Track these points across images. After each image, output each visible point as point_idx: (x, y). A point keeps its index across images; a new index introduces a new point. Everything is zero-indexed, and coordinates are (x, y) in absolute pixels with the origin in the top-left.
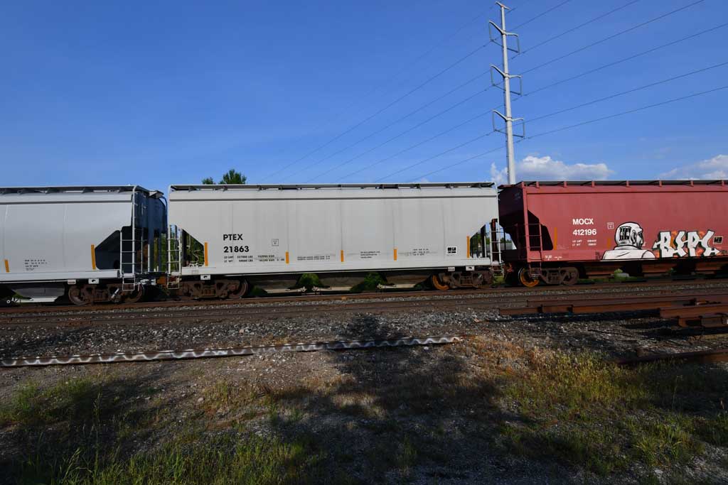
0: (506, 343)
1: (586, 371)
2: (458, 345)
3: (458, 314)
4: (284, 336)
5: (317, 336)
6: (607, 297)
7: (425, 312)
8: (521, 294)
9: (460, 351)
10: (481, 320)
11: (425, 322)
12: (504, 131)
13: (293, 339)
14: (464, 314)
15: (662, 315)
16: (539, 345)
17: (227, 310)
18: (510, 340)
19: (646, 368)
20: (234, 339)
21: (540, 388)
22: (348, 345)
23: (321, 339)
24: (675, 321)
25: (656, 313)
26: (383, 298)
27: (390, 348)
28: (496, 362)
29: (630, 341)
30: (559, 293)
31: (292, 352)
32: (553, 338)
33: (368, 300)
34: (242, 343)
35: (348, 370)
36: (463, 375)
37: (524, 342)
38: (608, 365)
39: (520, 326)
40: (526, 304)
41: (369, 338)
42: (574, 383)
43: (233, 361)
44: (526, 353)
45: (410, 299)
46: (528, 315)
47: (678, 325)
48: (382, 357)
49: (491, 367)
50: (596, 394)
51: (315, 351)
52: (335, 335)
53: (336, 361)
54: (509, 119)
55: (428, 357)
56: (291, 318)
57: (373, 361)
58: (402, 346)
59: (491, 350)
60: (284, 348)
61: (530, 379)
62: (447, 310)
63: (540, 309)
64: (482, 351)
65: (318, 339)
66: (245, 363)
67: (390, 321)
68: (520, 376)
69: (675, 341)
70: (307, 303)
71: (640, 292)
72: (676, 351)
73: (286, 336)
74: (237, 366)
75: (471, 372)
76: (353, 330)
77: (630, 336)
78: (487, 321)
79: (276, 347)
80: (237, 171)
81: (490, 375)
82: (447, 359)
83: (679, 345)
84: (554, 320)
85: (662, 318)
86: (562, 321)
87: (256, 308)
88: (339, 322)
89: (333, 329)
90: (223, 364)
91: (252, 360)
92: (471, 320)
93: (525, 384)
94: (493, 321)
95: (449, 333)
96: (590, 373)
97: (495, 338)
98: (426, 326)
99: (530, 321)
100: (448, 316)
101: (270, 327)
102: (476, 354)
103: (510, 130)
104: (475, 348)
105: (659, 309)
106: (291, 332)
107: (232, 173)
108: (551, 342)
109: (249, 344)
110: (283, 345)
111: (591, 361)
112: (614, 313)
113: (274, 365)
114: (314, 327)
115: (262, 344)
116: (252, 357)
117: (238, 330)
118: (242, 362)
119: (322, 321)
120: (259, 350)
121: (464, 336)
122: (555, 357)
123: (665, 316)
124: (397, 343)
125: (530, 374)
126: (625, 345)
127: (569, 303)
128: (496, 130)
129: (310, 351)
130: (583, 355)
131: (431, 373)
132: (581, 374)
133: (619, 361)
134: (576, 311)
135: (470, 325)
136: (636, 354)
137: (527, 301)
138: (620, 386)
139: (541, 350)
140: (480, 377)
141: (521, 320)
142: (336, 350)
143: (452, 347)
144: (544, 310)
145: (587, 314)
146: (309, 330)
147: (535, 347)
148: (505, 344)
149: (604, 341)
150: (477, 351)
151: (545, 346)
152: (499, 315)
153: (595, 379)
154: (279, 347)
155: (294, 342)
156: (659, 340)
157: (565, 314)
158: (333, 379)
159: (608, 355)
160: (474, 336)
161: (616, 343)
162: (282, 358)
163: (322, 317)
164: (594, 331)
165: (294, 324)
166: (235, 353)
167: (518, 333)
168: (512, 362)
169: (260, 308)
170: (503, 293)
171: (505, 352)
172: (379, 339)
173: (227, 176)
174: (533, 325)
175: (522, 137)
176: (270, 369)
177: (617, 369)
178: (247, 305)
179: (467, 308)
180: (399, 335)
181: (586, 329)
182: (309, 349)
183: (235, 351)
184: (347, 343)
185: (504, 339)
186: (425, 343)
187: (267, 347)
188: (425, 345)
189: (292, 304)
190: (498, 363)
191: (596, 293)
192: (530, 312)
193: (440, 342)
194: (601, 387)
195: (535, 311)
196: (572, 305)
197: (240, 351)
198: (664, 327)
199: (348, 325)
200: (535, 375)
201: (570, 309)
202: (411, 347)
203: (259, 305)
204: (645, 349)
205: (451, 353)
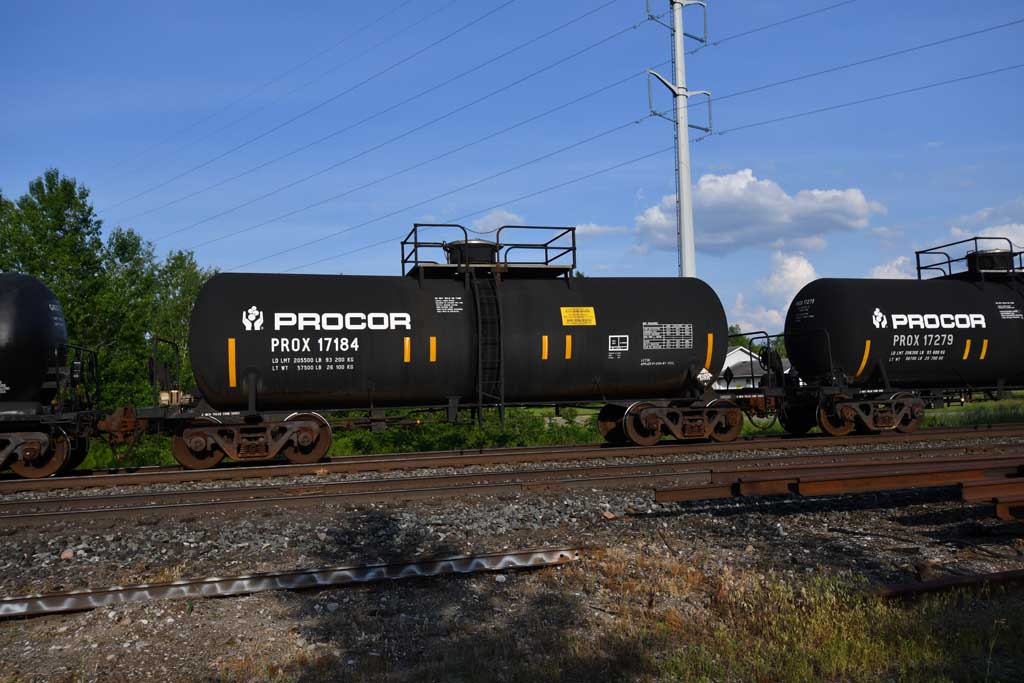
0: (669, 561)
1: (822, 614)
2: (568, 569)
3: (570, 502)
4: (172, 563)
5: (254, 558)
6: (865, 461)
7: (501, 499)
8: (700, 457)
9: (572, 581)
10: (617, 514)
11: (501, 520)
12: (670, 115)
13: (195, 569)
14: (583, 502)
15: (966, 496)
16: (734, 564)
17: (31, 503)
18: (675, 554)
19: (936, 604)
20: (46, 574)
21: (732, 656)
22: (325, 580)
23: (263, 567)
24: (989, 509)
25: (955, 493)
26: (410, 470)
27: (422, 582)
28: (645, 602)
29: (907, 551)
30: (774, 454)
31: (190, 599)
32: (761, 548)
33: (376, 474)
34: (67, 583)
35: (325, 633)
36: (578, 633)
37: (703, 558)
38: (865, 600)
39: (697, 525)
40: (709, 477)
41: (376, 560)
42: (799, 640)
43: (41, 627)
44: (705, 580)
45: (470, 470)
46: (712, 501)
47: (995, 516)
48: (404, 603)
49: (636, 614)
50: (841, 661)
51: (247, 594)
52: (297, 557)
53: (298, 616)
54: (680, 92)
55: (505, 596)
56: (193, 520)
57: (383, 614)
58: (449, 575)
59: (635, 577)
60: (173, 589)
61: (712, 636)
62: (549, 492)
63: (735, 488)
64: (619, 579)
65: (255, 568)
66: (70, 631)
67: (423, 521)
68: (693, 632)
69: (990, 549)
70: (235, 485)
71: (926, 450)
72: (993, 569)
73: (179, 562)
74: (50, 638)
75: (593, 627)
76: (340, 543)
77: (906, 541)
78: (631, 515)
79: (152, 589)
80: (66, 174)
81: (633, 630)
82: (542, 601)
83: (998, 556)
84: (763, 510)
85: (965, 501)
86: (781, 511)
87: (108, 499)
88: (309, 527)
89: (292, 544)
90: (17, 634)
91: (90, 624)
92: (597, 513)
93: (703, 646)
94: (641, 515)
95: (551, 542)
96: (831, 619)
97: (646, 552)
98: (502, 530)
99: (718, 514)
100: (550, 507)
101: (142, 543)
102: (606, 586)
103: (683, 114)
104: (604, 574)
105: (960, 485)
106: (192, 552)
107: (51, 177)
108: (757, 557)
109: (85, 584)
110: (168, 585)
111: (831, 592)
112: (879, 494)
113: (143, 633)
114: (249, 539)
115: (117, 585)
116: (89, 615)
117: (58, 553)
118: (64, 629)
119: (267, 524)
120: (109, 598)
121: (581, 549)
122: (763, 587)
123: (972, 499)
124: (438, 570)
125: (713, 624)
126: (898, 558)
127: (793, 476)
128: (655, 114)
129: (234, 596)
130: (818, 580)
131: (508, 633)
132: (813, 621)
133: (885, 592)
134: (805, 490)
135: (594, 525)
136: (918, 578)
137: (711, 471)
138: (887, 642)
139: (737, 573)
140: (611, 637)
141: (699, 512)
142: (299, 589)
143: (555, 574)
144: (744, 491)
145: (828, 496)
146: (235, 546)
147: (726, 568)
148: (664, 563)
149: (857, 552)
150: (609, 581)
151: (743, 564)
152: (655, 502)
153: (840, 628)
154: (157, 589)
155: (197, 575)
156: (961, 546)
157: (784, 497)
158: (287, 657)
159: (865, 579)
160: (603, 548)
161: (880, 555)
162: (163, 616)
163: (268, 515)
164: (838, 531)
165: (201, 534)
166: (46, 608)
167: (692, 539)
168: (679, 601)
169: (119, 498)
170: (664, 455)
171: (664, 581)
172: (396, 562)
173: (39, 184)
174: (723, 521)
175: (707, 130)
176: (132, 644)
177: (881, 608)
178: (84, 492)
179: (590, 489)
180: (443, 551)
181: (822, 527)
182: (231, 591)
183: (48, 605)
184: (325, 572)
185: (664, 553)
186: (500, 566)
187: (129, 590)
188: (499, 572)
189: (199, 486)
190: (650, 605)
191: (844, 454)
192: (717, 494)
193: (530, 563)
194: (850, 647)
195: (728, 493)
196: (798, 479)
197: (60, 603)
198: (970, 521)
199: (328, 533)
200: (722, 626)
201: (794, 488)
202: (469, 576)
203: (115, 491)
204: (935, 566)
205: (553, 585)
